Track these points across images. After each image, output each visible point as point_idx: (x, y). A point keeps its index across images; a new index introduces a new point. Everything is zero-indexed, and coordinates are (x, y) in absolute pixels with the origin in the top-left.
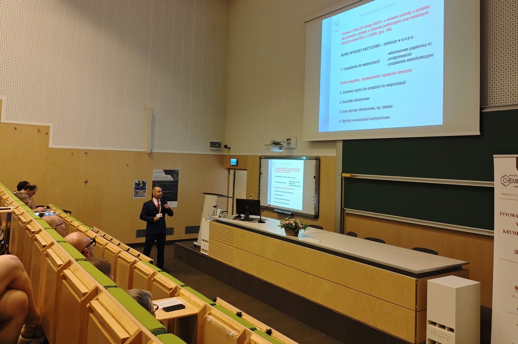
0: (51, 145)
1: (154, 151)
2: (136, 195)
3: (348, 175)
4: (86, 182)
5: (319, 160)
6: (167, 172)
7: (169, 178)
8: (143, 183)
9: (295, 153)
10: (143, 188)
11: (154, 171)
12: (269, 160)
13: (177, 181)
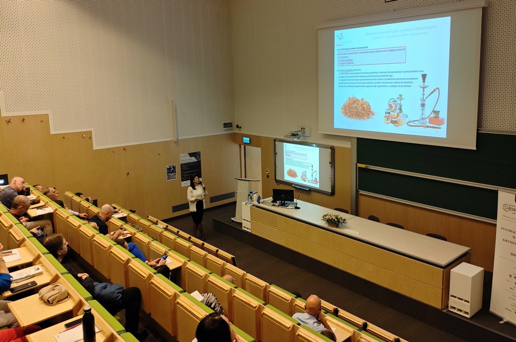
0: (95, 147)
1: (180, 138)
2: (169, 178)
3: (363, 166)
4: (128, 174)
5: (334, 149)
6: (191, 155)
7: (194, 159)
8: (173, 167)
9: (309, 140)
10: (174, 171)
11: (181, 155)
12: (284, 143)
13: (200, 161)
